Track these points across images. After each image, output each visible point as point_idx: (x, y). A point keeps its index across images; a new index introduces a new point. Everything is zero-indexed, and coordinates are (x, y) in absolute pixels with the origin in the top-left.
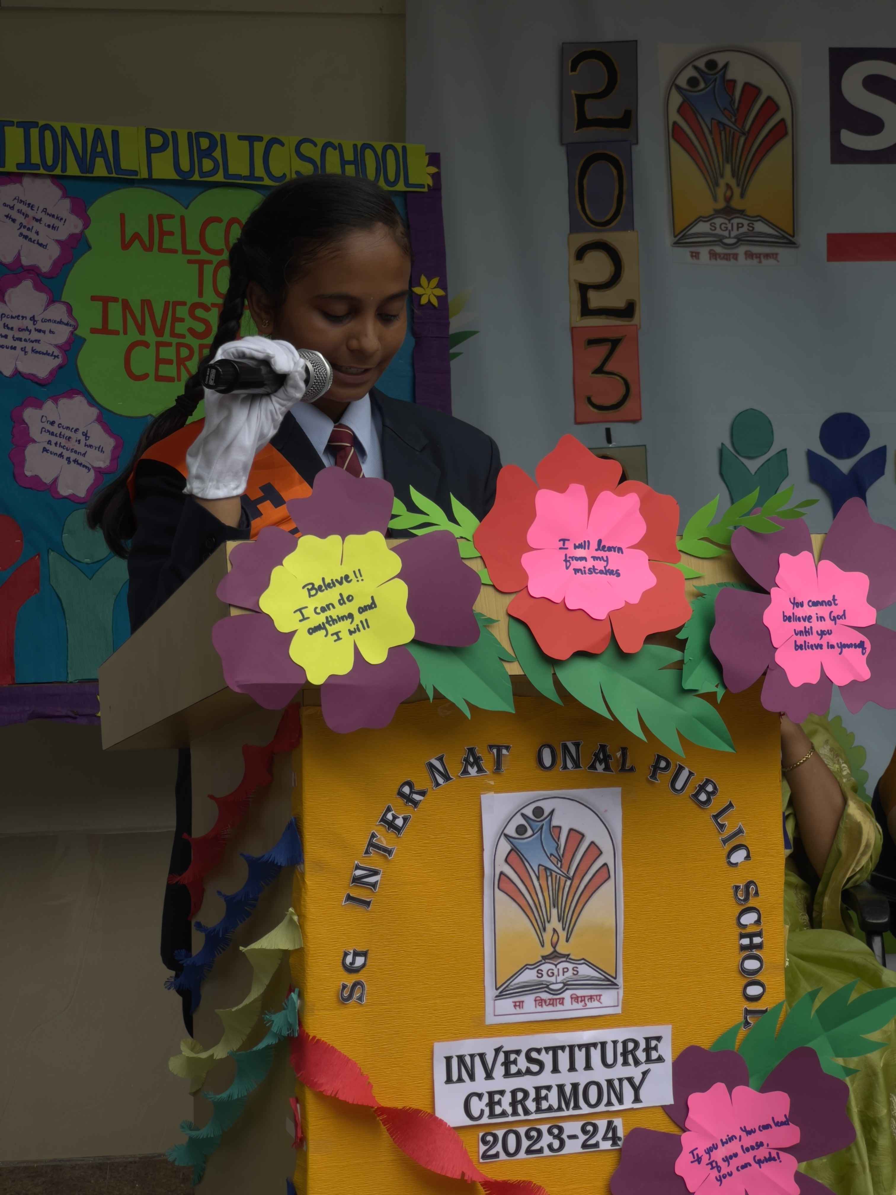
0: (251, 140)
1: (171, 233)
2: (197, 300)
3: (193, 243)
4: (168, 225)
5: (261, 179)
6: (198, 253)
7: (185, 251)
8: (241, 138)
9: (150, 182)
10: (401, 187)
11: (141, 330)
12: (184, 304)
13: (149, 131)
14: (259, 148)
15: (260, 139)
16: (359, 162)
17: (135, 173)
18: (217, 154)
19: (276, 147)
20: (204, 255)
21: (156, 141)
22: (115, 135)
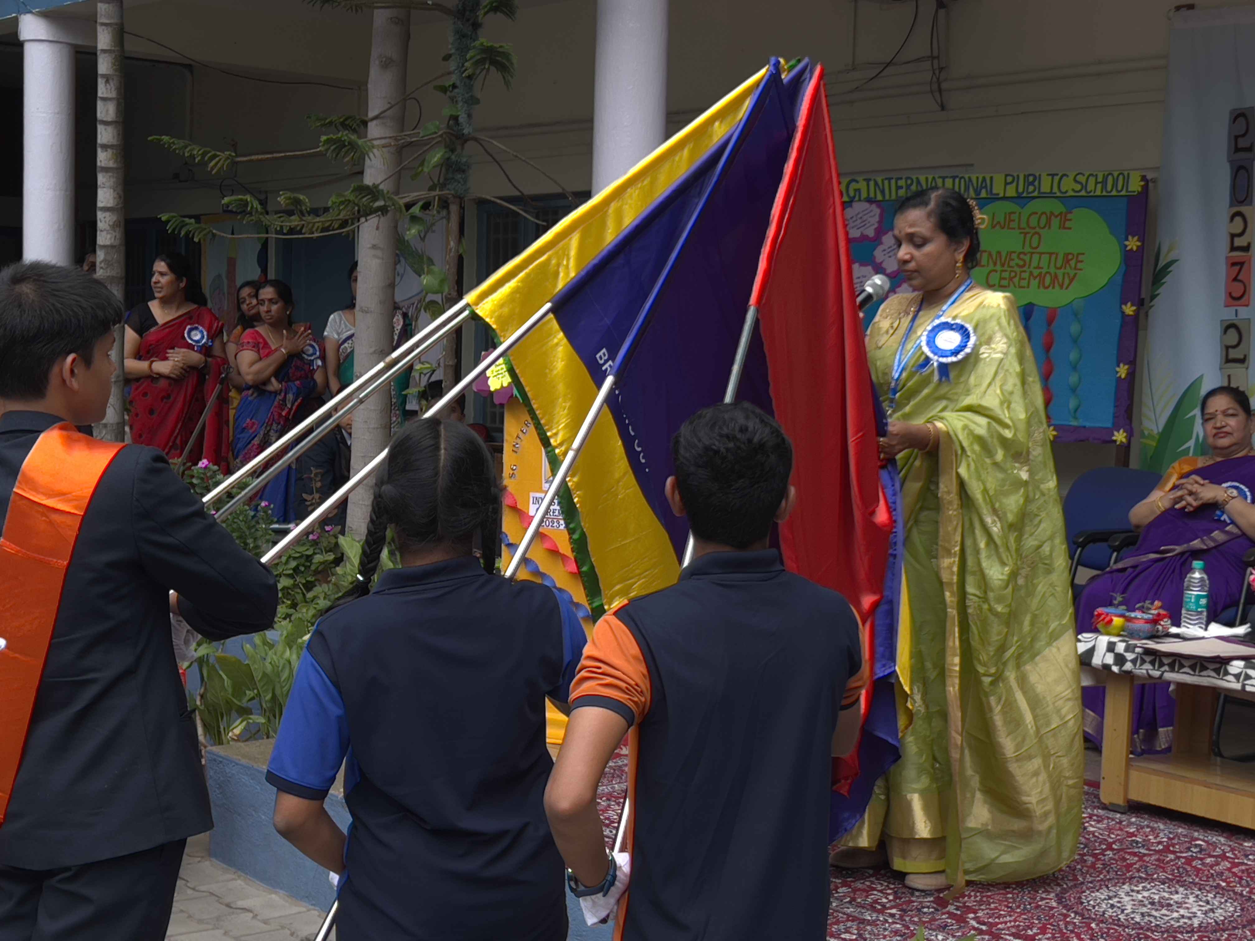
0: (1053, 175)
1: (1013, 221)
2: (1022, 251)
3: (1024, 225)
4: (1013, 217)
5: (1055, 193)
6: (1024, 229)
7: (1019, 228)
8: (1048, 175)
9: (1005, 198)
10: (1123, 193)
11: (995, 264)
12: (1014, 252)
13: (1006, 176)
14: (1057, 178)
15: (1057, 175)
16: (1104, 183)
17: (998, 194)
18: (1036, 183)
19: (1065, 178)
20: (1027, 230)
21: (1010, 179)
22: (991, 178)
